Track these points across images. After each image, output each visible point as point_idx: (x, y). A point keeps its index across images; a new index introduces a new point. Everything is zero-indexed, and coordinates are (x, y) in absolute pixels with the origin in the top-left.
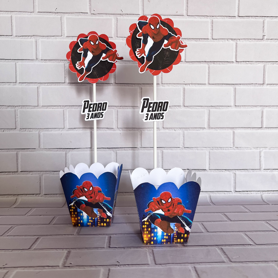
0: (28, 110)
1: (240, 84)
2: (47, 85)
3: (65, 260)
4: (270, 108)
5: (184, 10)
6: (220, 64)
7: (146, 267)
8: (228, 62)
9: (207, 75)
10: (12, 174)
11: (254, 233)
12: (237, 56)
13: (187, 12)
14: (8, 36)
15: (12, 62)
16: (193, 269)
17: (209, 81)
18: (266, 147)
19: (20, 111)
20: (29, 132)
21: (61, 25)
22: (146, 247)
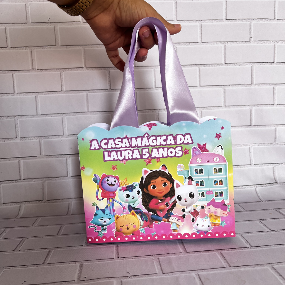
0: (28, 119)
1: (229, 85)
2: (45, 94)
3: (79, 274)
4: (259, 106)
5: (174, 15)
6: (210, 66)
7: (154, 277)
8: (217, 64)
9: (198, 77)
10: (15, 182)
11: (249, 235)
12: (226, 58)
13: (177, 16)
14: (3, 48)
15: (8, 73)
16: (197, 277)
17: (200, 83)
18: (255, 144)
19: (20, 120)
20: (29, 141)
21: (55, 35)
22: (152, 255)
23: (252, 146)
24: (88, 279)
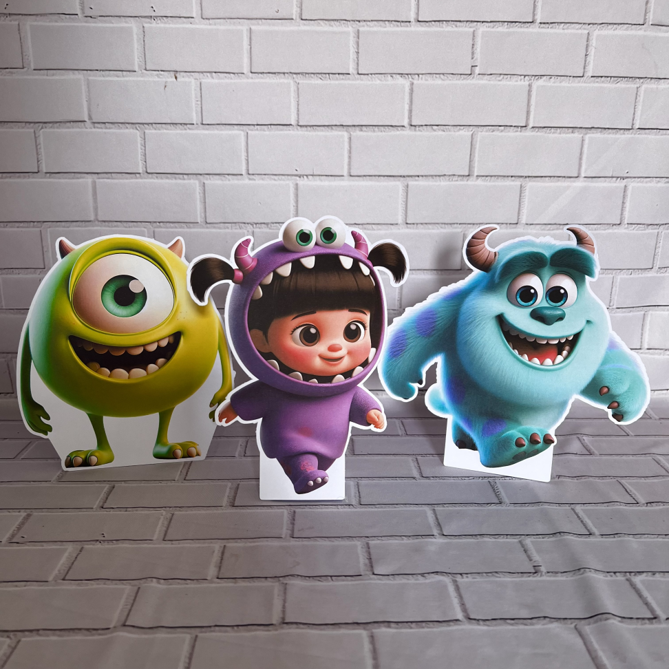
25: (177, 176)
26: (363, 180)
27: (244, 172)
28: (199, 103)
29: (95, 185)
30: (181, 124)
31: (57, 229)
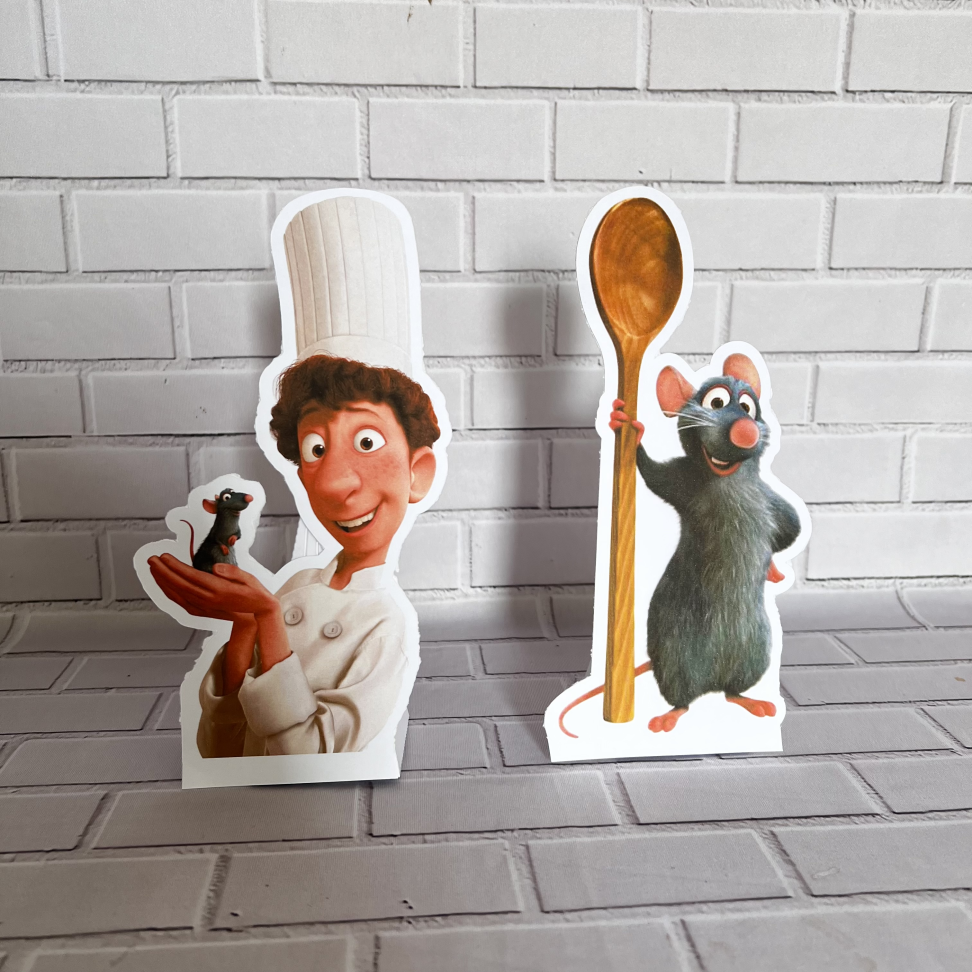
1: (854, 184)
3: (212, 902)
4: (958, 276)
7: (509, 927)
8: (812, 92)
9: (730, 144)
12: (851, 69)
16: (677, 934)
18: (930, 423)
22: (502, 831)
23: (916, 431)
24: (246, 924)
25: (425, 184)
26: (759, 191)
27: (546, 177)
28: (471, 47)
29: (274, 201)
30: (436, 87)
31: (200, 284)
